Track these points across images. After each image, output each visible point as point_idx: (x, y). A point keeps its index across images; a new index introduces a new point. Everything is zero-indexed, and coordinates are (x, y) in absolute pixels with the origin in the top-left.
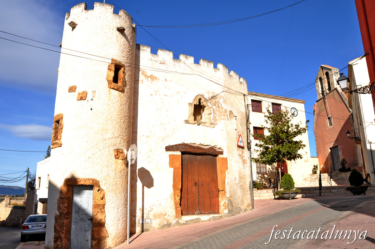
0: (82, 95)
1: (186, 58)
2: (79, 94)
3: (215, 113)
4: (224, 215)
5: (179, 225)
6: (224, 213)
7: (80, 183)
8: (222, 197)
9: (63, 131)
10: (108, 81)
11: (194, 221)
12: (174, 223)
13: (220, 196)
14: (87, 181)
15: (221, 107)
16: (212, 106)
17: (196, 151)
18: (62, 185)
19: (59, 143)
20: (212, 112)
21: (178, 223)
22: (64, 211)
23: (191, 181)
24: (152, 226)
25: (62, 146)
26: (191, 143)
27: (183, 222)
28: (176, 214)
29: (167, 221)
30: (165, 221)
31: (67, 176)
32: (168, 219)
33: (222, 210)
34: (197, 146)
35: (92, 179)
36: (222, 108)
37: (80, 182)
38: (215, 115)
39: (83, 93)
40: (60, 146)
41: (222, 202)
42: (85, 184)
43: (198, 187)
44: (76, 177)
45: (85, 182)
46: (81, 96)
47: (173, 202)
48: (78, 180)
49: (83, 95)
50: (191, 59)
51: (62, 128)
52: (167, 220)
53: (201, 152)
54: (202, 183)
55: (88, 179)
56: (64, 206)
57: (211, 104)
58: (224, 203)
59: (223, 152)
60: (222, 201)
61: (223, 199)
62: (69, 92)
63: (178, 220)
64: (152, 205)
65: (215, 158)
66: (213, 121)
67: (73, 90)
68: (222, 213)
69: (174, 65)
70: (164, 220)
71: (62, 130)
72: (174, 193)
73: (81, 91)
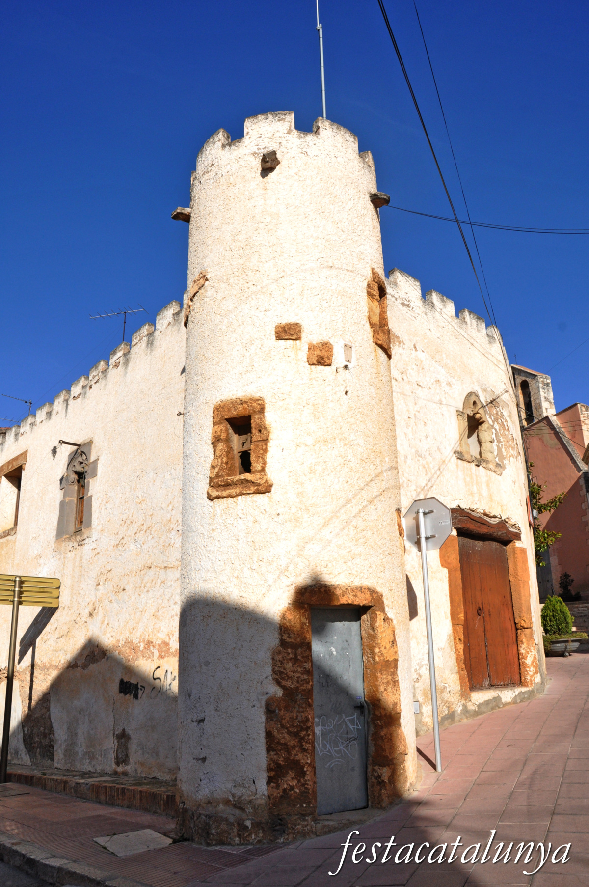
0: (321, 350)
1: (443, 301)
2: (311, 348)
3: (499, 441)
4: (536, 688)
5: (468, 715)
6: (535, 683)
7: (343, 600)
8: (528, 644)
9: (269, 449)
10: (371, 324)
11: (491, 705)
12: (459, 711)
13: (524, 640)
14: (359, 594)
15: (507, 428)
16: (493, 422)
17: (479, 530)
18: (287, 605)
19: (262, 482)
20: (494, 436)
21: (465, 710)
22: (302, 685)
23: (471, 602)
24: (423, 720)
25: (273, 489)
26: (470, 509)
27: (473, 708)
28: (462, 689)
29: (448, 707)
30: (444, 707)
31: (302, 578)
32: (449, 700)
33: (532, 676)
34: (480, 517)
35: (369, 589)
36: (508, 430)
37: (343, 596)
38: (500, 446)
39: (323, 345)
40: (265, 489)
41: (529, 655)
42: (356, 603)
43: (484, 617)
44: (329, 584)
45: (355, 596)
46: (318, 352)
47: (454, 656)
48: (338, 592)
49: (324, 351)
50: (451, 307)
51: (266, 440)
52: (447, 704)
53: (486, 531)
54: (489, 610)
55: (361, 589)
56: (300, 670)
57: (491, 419)
58: (532, 657)
59: (520, 534)
60: (528, 653)
61: (529, 649)
62: (279, 338)
63: (464, 702)
64: (418, 664)
65: (504, 547)
66: (497, 458)
67: (292, 335)
68: (531, 684)
69: (426, 314)
70: (443, 704)
71: (266, 445)
72: (454, 633)
73: (316, 339)
